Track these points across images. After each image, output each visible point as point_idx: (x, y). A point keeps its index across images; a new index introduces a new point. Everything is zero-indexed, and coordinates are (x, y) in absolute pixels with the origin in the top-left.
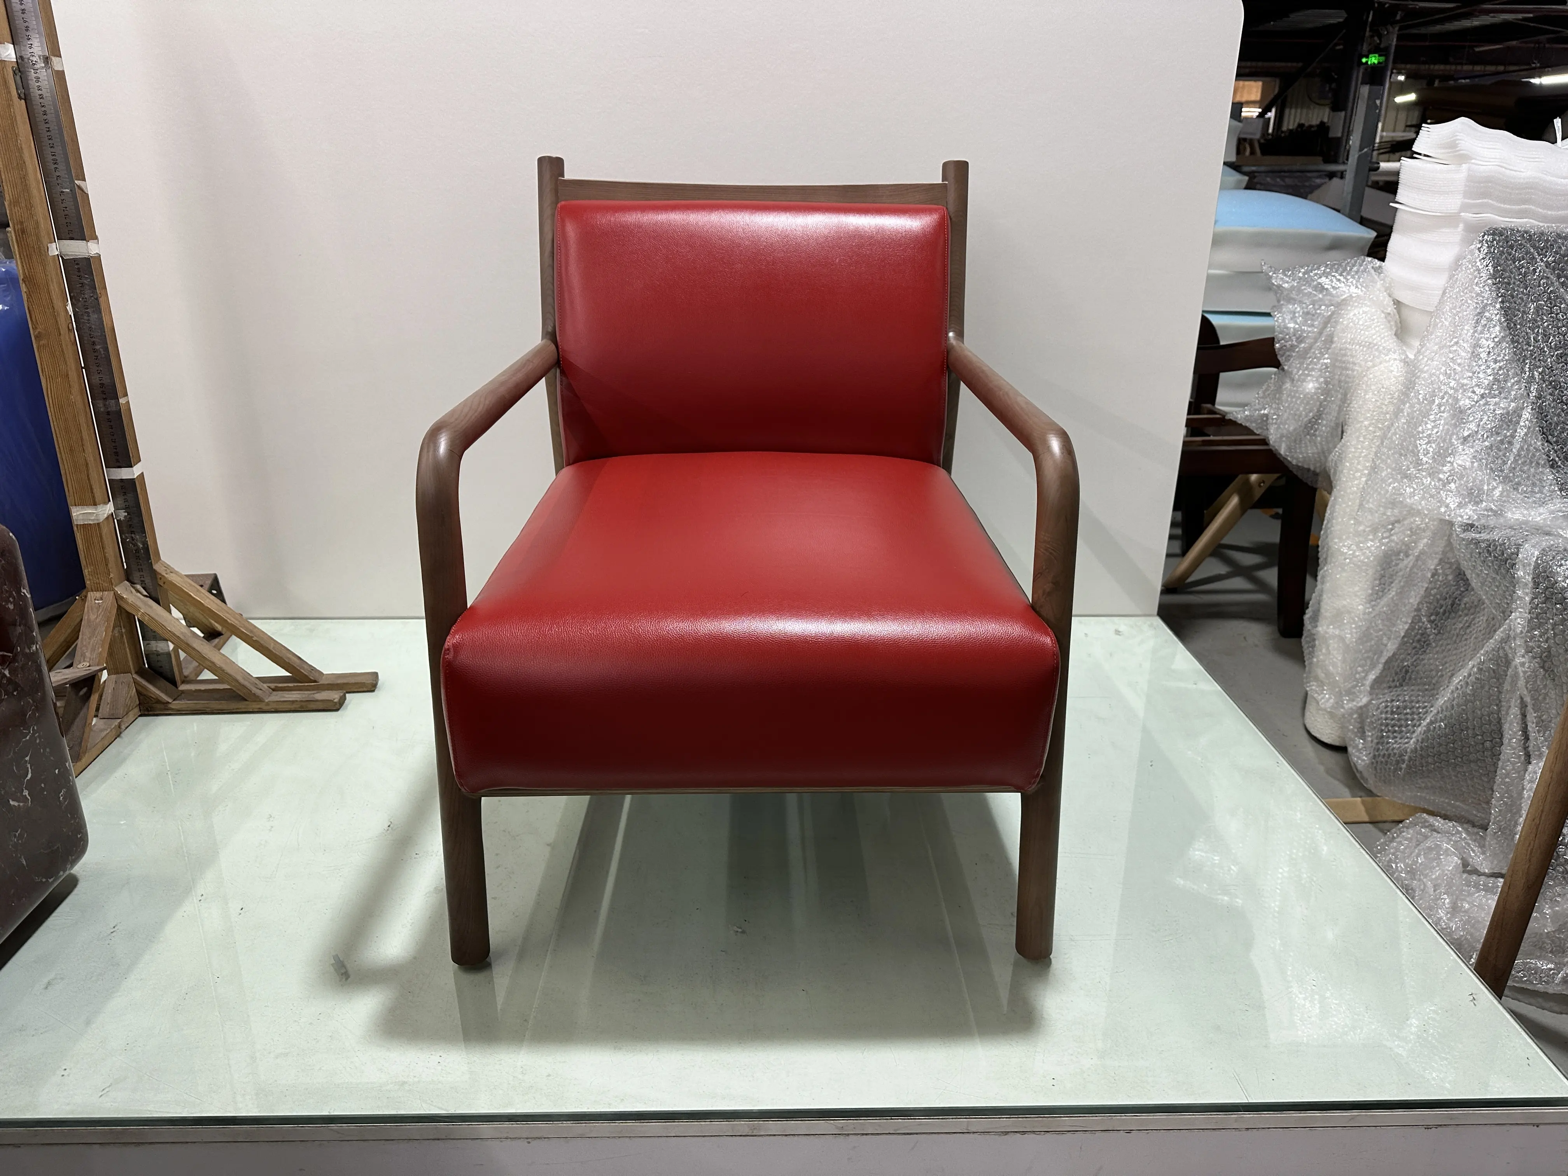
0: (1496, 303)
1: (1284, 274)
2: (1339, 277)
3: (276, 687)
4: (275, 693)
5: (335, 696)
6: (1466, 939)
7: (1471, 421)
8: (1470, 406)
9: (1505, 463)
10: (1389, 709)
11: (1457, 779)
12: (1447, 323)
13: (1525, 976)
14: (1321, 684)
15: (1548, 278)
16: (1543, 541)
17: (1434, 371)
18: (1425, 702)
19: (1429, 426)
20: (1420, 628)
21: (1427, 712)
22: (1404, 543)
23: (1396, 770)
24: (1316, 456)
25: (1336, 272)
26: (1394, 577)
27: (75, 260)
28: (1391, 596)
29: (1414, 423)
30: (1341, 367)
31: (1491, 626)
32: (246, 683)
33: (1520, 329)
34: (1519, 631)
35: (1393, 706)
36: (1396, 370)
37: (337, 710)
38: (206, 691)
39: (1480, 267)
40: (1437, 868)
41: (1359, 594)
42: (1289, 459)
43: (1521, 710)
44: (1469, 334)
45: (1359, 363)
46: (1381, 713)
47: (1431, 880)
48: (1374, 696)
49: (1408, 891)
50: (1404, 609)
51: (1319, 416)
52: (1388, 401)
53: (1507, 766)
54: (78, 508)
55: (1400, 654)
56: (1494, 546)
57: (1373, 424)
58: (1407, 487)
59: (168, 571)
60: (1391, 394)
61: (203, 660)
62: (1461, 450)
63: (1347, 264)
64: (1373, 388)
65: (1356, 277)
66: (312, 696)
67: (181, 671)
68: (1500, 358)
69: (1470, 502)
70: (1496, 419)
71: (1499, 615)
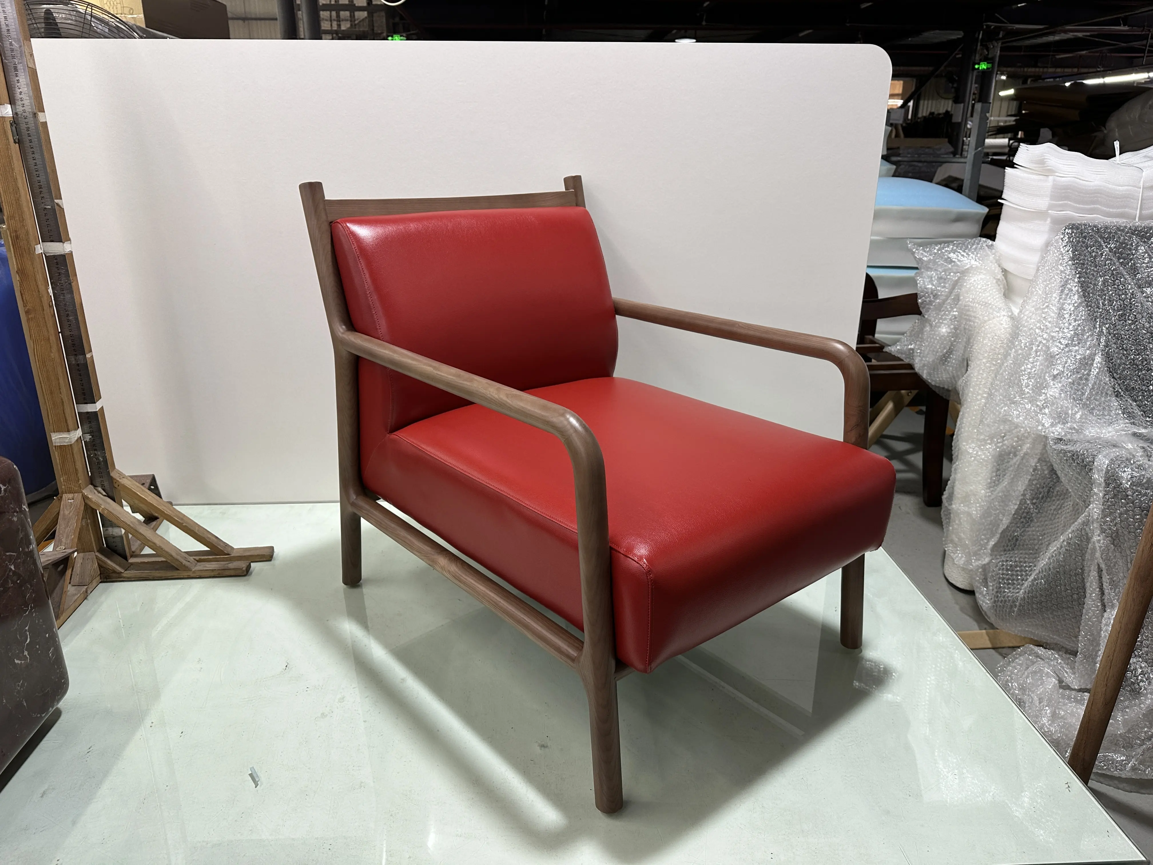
0: (1075, 278)
1: (923, 250)
2: (963, 253)
3: (200, 559)
4: (199, 563)
5: (243, 565)
6: (1062, 739)
7: (1059, 364)
8: (1058, 353)
9: (1083, 394)
10: (1004, 567)
11: (1053, 620)
12: (1040, 292)
13: (1105, 766)
14: (956, 546)
15: (1111, 260)
16: (1111, 452)
17: (1032, 326)
18: (1030, 563)
19: (1029, 366)
20: (1026, 508)
21: (1031, 570)
22: (1013, 447)
23: (1010, 613)
24: (949, 380)
25: (961, 249)
26: (1007, 471)
27: (54, 256)
28: (1004, 485)
29: (1018, 364)
30: (966, 319)
31: (1075, 509)
32: (179, 558)
33: (1092, 297)
34: (1095, 517)
35: (1007, 565)
36: (1005, 323)
37: (245, 576)
38: (148, 563)
39: (1064, 252)
40: (1041, 687)
41: (981, 482)
42: (929, 381)
43: (1098, 573)
44: (1056, 300)
45: (978, 317)
46: (999, 570)
47: (1037, 695)
48: (994, 557)
49: (1020, 704)
50: (1014, 494)
51: (950, 352)
52: (999, 345)
53: (1089, 613)
54: (56, 434)
55: (1012, 527)
56: (1077, 455)
57: (989, 361)
58: (1014, 410)
59: (121, 477)
60: (1001, 340)
61: (146, 542)
62: (1052, 385)
63: (969, 243)
64: (989, 335)
65: (975, 253)
66: (226, 565)
67: (130, 548)
68: (1078, 318)
69: (1059, 423)
70: (1076, 362)
71: (1081, 504)
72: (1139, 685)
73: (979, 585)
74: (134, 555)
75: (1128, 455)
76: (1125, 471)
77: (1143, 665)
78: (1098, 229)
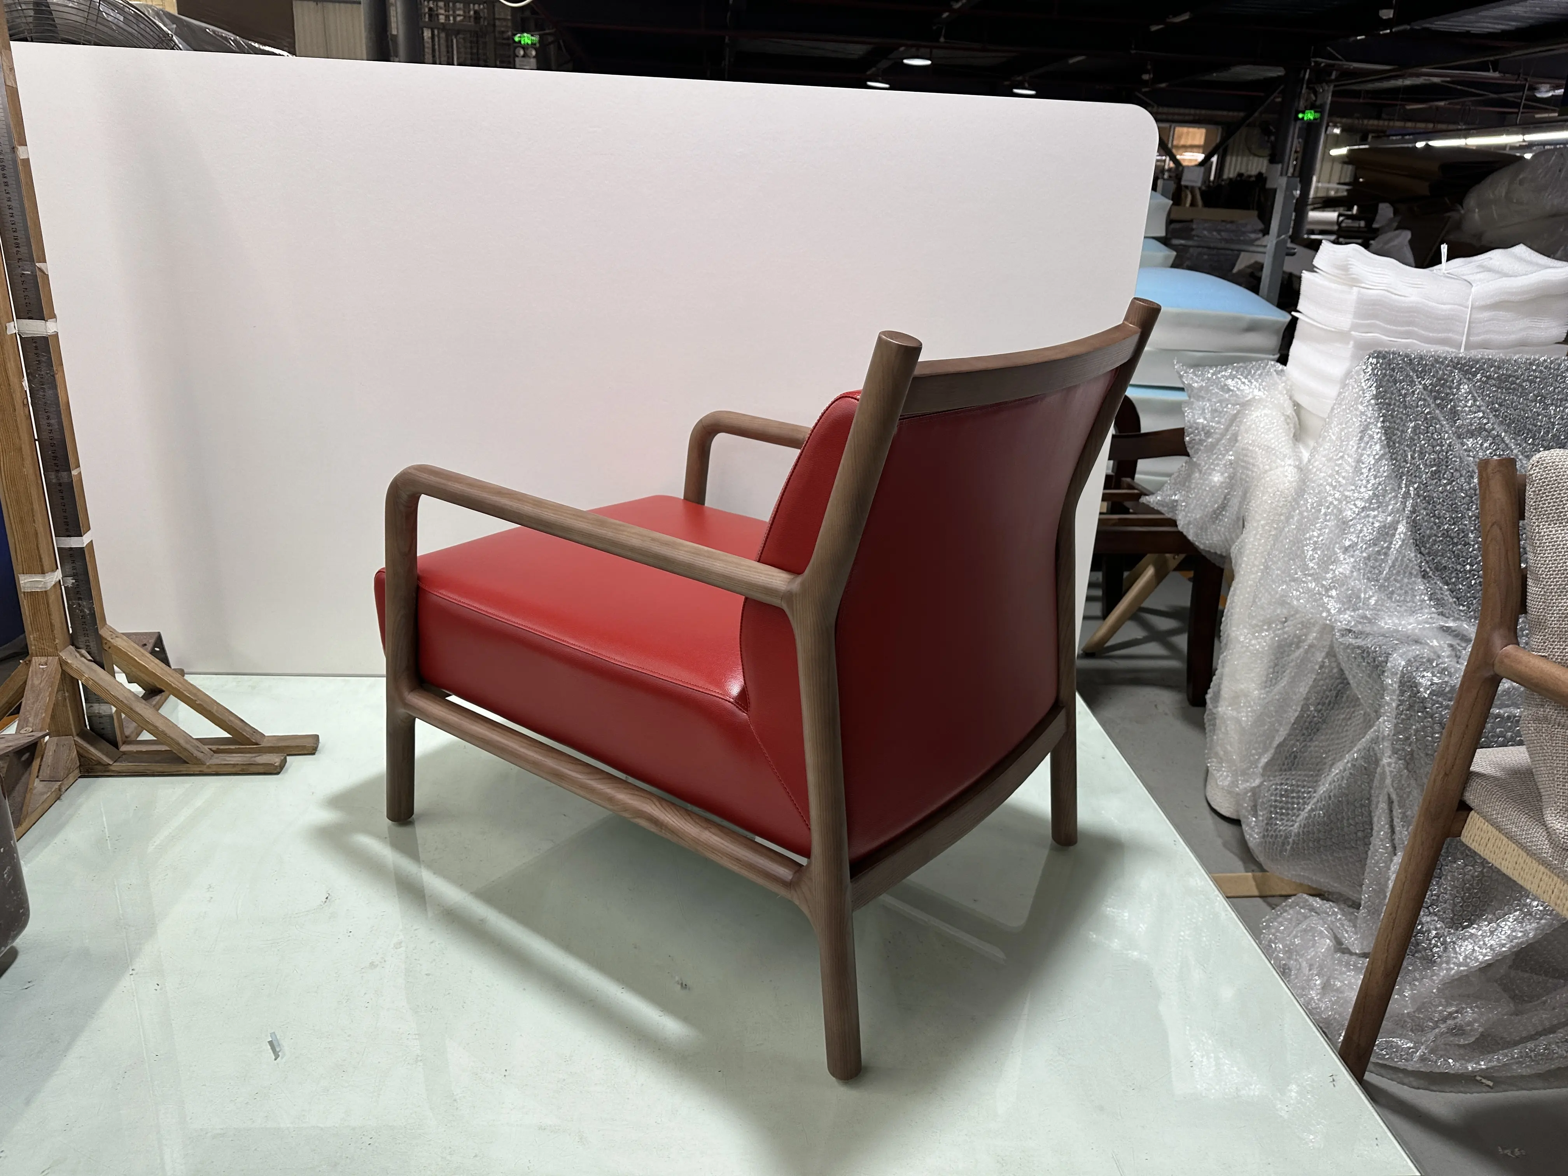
0: (1377, 422)
1: (1194, 373)
3: (218, 749)
4: (216, 755)
5: (275, 759)
6: (1335, 1019)
7: (1352, 533)
8: (1351, 518)
9: (1381, 573)
10: (1278, 792)
11: (1334, 864)
12: (1334, 438)
13: (1387, 1054)
14: (1221, 761)
15: (1425, 400)
16: (1409, 651)
17: (1321, 482)
18: (1309, 787)
19: (1315, 534)
20: (1308, 716)
21: (1310, 798)
22: (1295, 635)
23: (1281, 851)
24: (1220, 543)
25: (1241, 375)
26: (1286, 667)
27: (33, 338)
28: (1283, 684)
29: (1302, 529)
30: (1243, 467)
31: (1366, 721)
32: (188, 747)
33: (1398, 447)
34: (1386, 733)
35: (1281, 789)
36: (1290, 475)
37: (278, 773)
38: (147, 752)
39: (1365, 387)
40: (1312, 949)
41: (1255, 679)
42: (1197, 543)
43: (1388, 805)
44: (1354, 449)
45: (1258, 465)
46: (1271, 795)
47: (1307, 960)
48: (1266, 778)
49: (1284, 972)
50: (1294, 698)
51: (1223, 507)
52: (1282, 503)
53: (1376, 856)
54: (26, 576)
55: (1290, 740)
56: (1368, 652)
57: (1269, 523)
58: (1294, 590)
59: (114, 636)
60: (1285, 497)
61: (146, 724)
62: (1342, 559)
63: (1252, 367)
64: (1270, 490)
65: (1260, 380)
66: (253, 759)
67: (122, 732)
68: (1379, 474)
69: (1348, 609)
70: (1374, 531)
71: (1373, 715)
72: (1431, 951)
73: (1247, 814)
74: (127, 741)
75: (1432, 654)
76: (1423, 676)
77: (1439, 926)
78: (1410, 360)
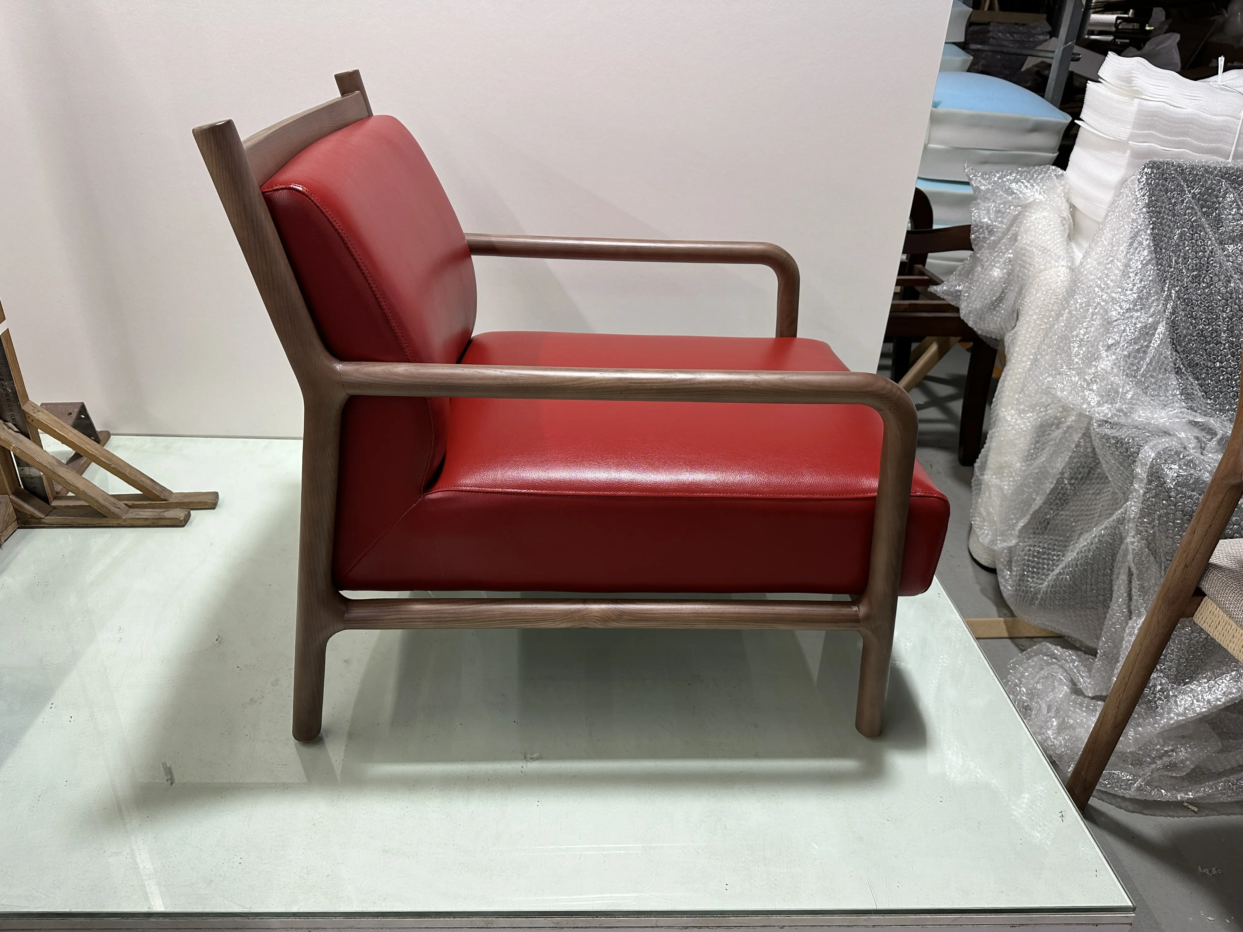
0: (1147, 229)
1: (982, 176)
2: (1026, 184)
3: (133, 504)
4: (131, 510)
5: (180, 514)
6: (1067, 754)
7: (1116, 332)
8: (1116, 319)
9: (1138, 369)
10: (1031, 553)
12: (1106, 243)
13: (1109, 783)
14: (984, 520)
15: (1192, 208)
16: (1159, 443)
17: (1091, 283)
18: (1059, 551)
19: (1082, 332)
20: (1062, 488)
21: (1058, 560)
22: (1056, 418)
23: (1030, 604)
24: (996, 331)
25: (1025, 179)
26: (1046, 445)
28: (1042, 460)
29: (1070, 327)
30: (1020, 265)
31: (1115, 498)
32: (106, 504)
33: (1165, 253)
34: (1133, 516)
35: (1034, 550)
36: (1062, 275)
37: (183, 526)
38: (71, 507)
39: (1139, 196)
40: (1051, 693)
41: (1018, 453)
42: (975, 329)
43: (1128, 576)
44: (1123, 254)
45: (1033, 265)
46: (1025, 555)
47: (1046, 702)
48: (1022, 539)
49: (1025, 713)
50: (1051, 472)
51: (1000, 299)
52: (1054, 300)
53: (1114, 619)
55: (1045, 508)
56: (1121, 443)
57: (1040, 318)
58: (1059, 382)
59: (36, 410)
60: (1056, 295)
61: (69, 486)
62: (1104, 356)
63: (1035, 172)
64: (1043, 289)
65: (1041, 184)
66: (161, 514)
67: (52, 488)
68: (1145, 278)
69: (1107, 402)
70: (1136, 332)
71: (1121, 495)
72: (1156, 703)
73: (1002, 568)
74: (57, 497)
75: (1179, 446)
76: (1171, 469)
77: (1163, 681)
78: (1182, 170)
